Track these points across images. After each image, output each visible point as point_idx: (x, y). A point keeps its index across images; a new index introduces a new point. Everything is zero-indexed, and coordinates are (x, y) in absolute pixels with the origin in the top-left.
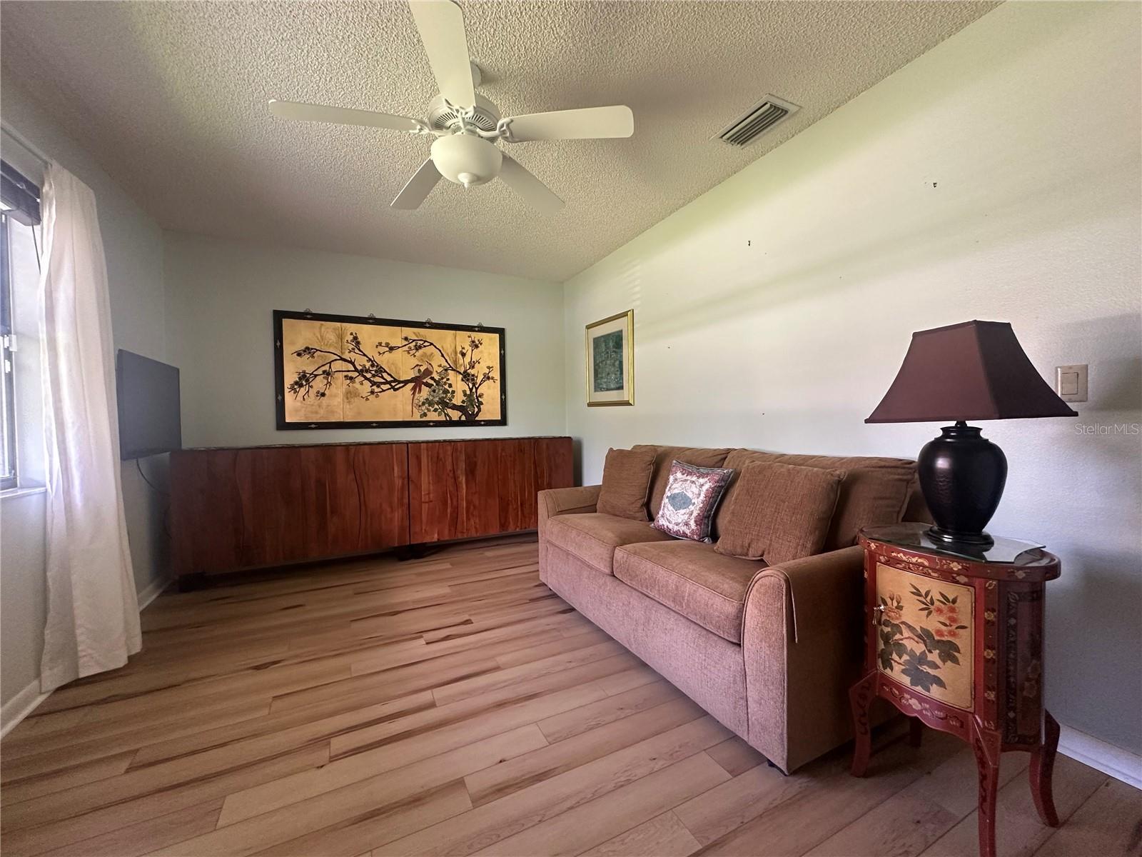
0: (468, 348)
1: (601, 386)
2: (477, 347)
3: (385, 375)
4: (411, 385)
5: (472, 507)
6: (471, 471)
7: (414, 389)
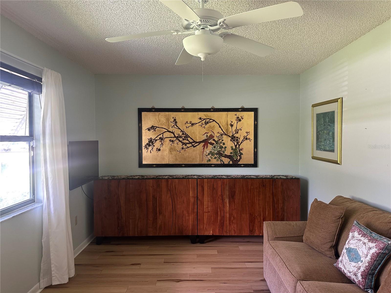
0: (235, 122)
1: (320, 147)
2: (240, 120)
3: (189, 139)
4: (202, 144)
5: (232, 218)
6: (232, 196)
7: (204, 146)
